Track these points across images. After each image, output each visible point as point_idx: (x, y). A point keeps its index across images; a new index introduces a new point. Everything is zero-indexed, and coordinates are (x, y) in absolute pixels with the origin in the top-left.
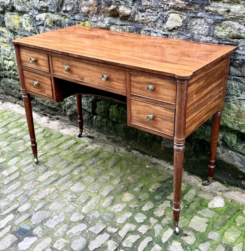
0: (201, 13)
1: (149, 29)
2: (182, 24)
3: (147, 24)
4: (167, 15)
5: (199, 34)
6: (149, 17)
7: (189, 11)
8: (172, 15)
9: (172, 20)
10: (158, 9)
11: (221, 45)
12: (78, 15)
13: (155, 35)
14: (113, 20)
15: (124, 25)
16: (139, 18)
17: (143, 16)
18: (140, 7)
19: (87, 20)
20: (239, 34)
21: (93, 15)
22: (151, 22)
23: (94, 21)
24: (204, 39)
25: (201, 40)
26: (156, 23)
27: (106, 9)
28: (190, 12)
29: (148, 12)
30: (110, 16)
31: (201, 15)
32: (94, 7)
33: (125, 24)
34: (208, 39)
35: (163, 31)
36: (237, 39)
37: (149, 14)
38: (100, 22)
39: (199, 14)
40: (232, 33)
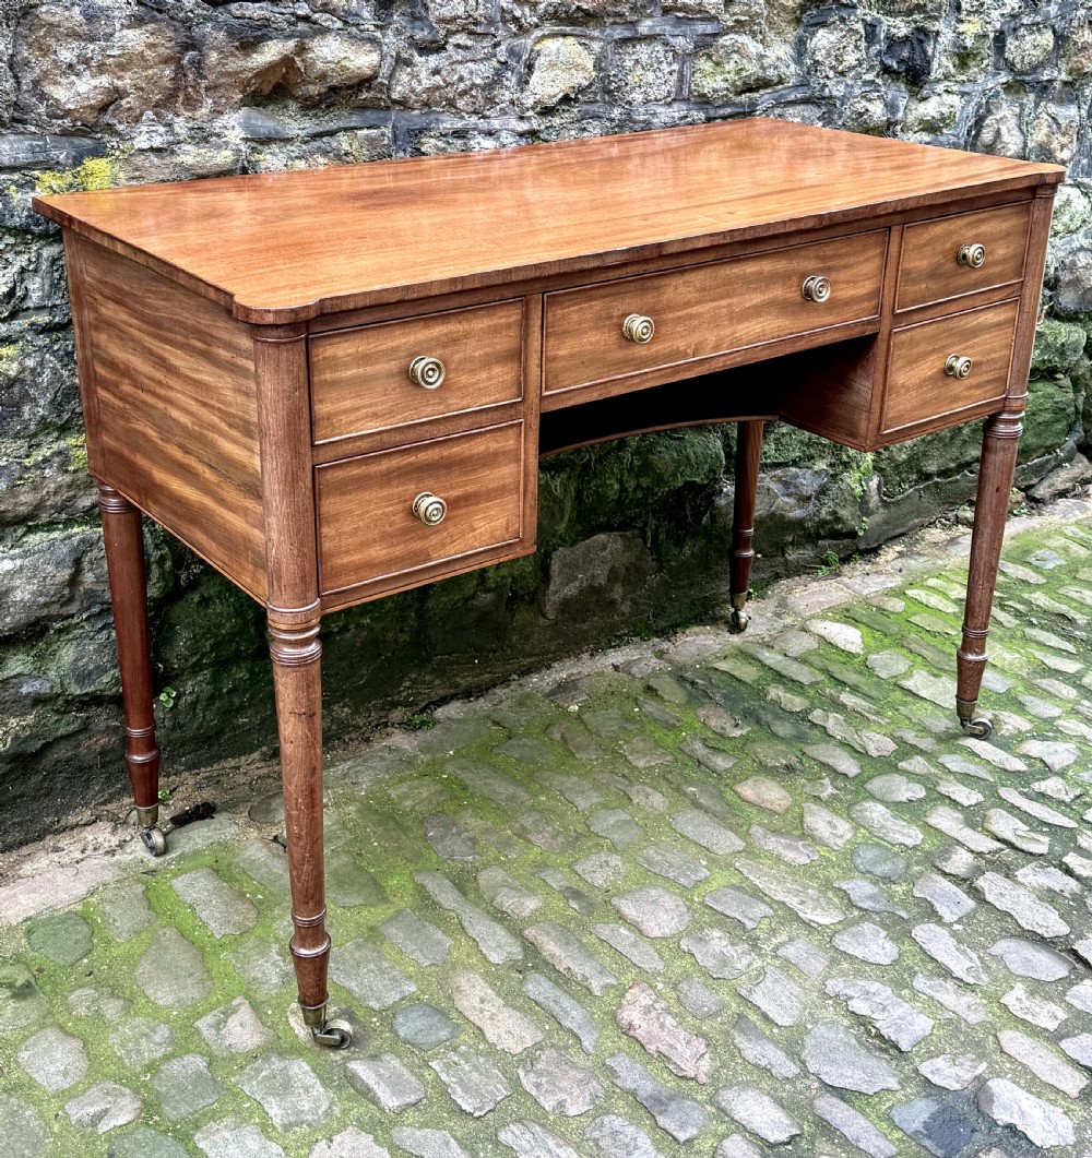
0: (648, 22)
1: (459, 125)
2: (594, 74)
3: (451, 103)
4: (532, 51)
5: (648, 101)
6: (463, 70)
7: (611, 20)
8: (551, 45)
9: (552, 65)
10: (497, 29)
11: (711, 124)
12: (12, 137)
13: (490, 144)
14: (265, 122)
15: (332, 133)
16: (414, 84)
17: (436, 72)
18: (422, 30)
19: (98, 152)
20: (760, 73)
21: (141, 115)
22: (474, 93)
23: (152, 149)
24: (665, 114)
25: (655, 120)
26: (494, 89)
27: (235, 64)
28: (615, 23)
29: (458, 46)
30: (244, 103)
31: (651, 28)
32: (146, 69)
33: (333, 125)
34: (677, 111)
35: (521, 118)
36: (751, 90)
37: (460, 58)
38: (188, 147)
39: (645, 27)
40: (744, 74)
